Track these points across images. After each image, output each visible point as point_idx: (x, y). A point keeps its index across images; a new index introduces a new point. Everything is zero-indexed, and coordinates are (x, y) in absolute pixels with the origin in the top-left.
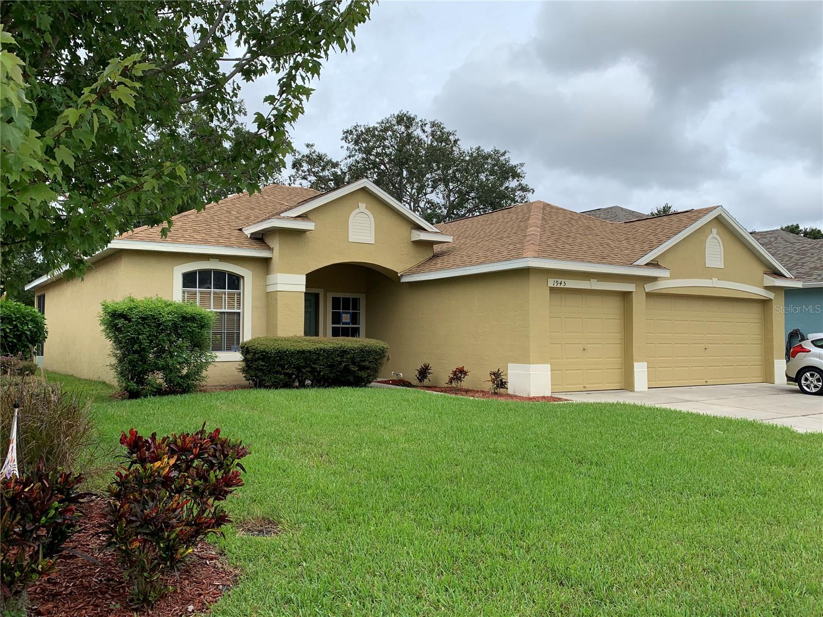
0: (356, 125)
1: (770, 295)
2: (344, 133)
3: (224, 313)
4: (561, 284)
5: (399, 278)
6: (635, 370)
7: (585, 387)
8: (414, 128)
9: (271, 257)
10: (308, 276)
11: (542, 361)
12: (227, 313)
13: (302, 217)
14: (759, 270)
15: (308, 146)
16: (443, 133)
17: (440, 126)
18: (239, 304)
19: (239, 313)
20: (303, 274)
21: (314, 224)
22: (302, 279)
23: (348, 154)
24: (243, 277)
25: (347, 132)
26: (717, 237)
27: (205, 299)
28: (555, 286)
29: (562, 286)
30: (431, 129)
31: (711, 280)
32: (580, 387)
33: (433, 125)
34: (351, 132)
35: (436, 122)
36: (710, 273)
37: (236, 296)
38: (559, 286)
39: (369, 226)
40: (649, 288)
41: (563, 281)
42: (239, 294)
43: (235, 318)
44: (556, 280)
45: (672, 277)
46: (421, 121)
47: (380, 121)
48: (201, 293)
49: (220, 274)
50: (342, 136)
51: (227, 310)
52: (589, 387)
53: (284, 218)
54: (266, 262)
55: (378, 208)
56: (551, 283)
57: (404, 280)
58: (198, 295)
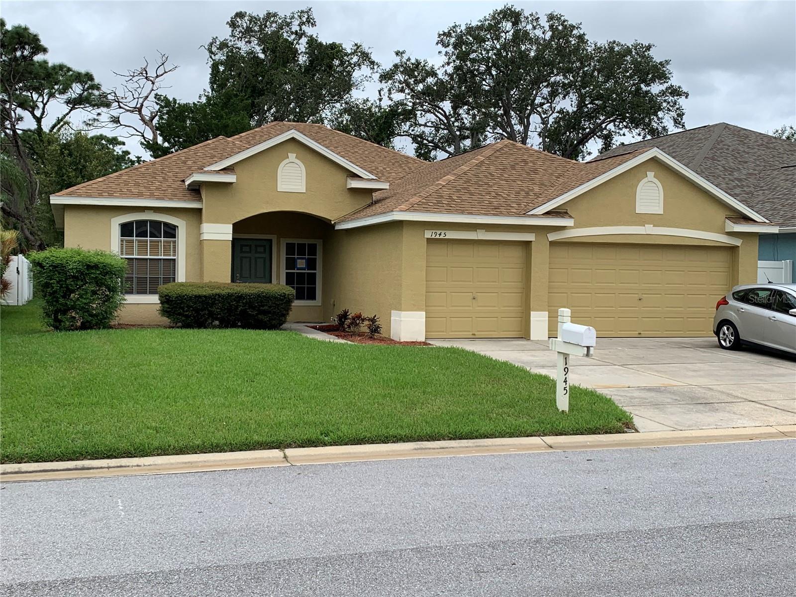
0: (454, 25)
1: (737, 242)
2: (440, 35)
3: (161, 259)
4: (440, 235)
5: (333, 226)
6: (531, 319)
7: (474, 334)
8: (524, 24)
9: (201, 207)
10: (234, 225)
11: (415, 308)
12: (163, 259)
13: (227, 170)
14: (719, 215)
15: (397, 53)
16: (565, 27)
17: (560, 19)
18: (174, 251)
19: (175, 259)
20: (229, 223)
21: (235, 177)
22: (229, 228)
23: (447, 61)
24: (178, 227)
25: (444, 34)
26: (656, 181)
27: (142, 247)
28: (433, 237)
29: (441, 237)
30: (548, 24)
31: (644, 227)
32: (469, 334)
33: (551, 17)
34: (448, 35)
35: (555, 14)
36: (643, 219)
37: (172, 244)
38: (438, 237)
39: (300, 175)
40: (552, 237)
41: (443, 232)
42: (175, 242)
43: (172, 264)
44: (434, 231)
45: (576, 226)
46: (531, 15)
47: (482, 18)
48: (139, 241)
49: (156, 224)
50: (437, 39)
51: (162, 257)
52: (478, 334)
53: (205, 172)
54: (197, 213)
55: (309, 156)
56: (428, 234)
57: (338, 227)
58: (135, 244)
